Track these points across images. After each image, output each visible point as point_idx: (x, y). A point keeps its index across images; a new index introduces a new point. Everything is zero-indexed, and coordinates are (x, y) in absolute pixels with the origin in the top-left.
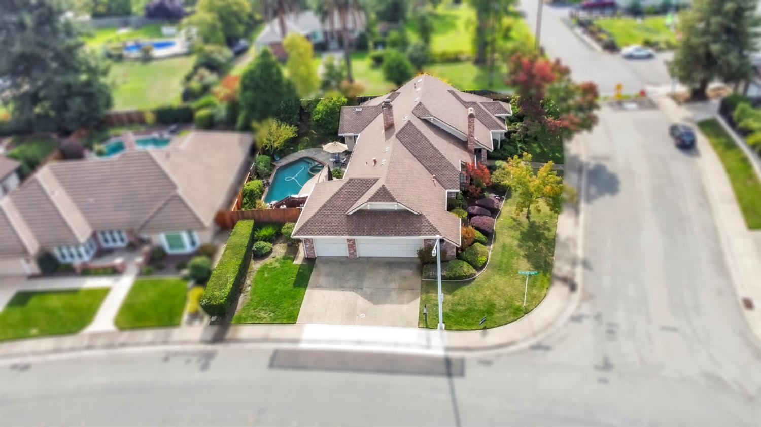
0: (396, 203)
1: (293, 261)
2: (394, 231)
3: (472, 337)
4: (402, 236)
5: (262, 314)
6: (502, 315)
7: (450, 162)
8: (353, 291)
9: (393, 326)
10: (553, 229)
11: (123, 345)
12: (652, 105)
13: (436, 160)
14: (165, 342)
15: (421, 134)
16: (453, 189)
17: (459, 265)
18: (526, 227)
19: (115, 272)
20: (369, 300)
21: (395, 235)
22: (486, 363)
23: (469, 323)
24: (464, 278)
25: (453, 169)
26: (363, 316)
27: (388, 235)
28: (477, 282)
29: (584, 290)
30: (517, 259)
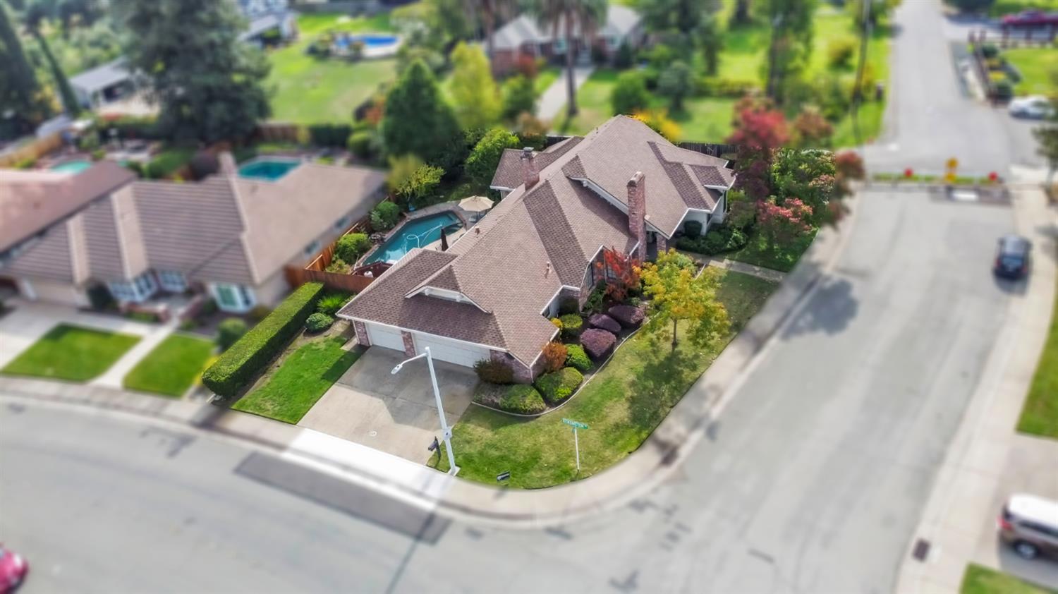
0: (458, 293)
1: (342, 345)
2: (451, 330)
3: (481, 495)
4: (459, 338)
5: (269, 406)
6: (539, 475)
7: (581, 246)
8: (383, 399)
9: (398, 456)
10: (701, 369)
11: (118, 407)
12: (1005, 199)
13: (563, 241)
14: (156, 414)
15: (557, 201)
16: (572, 285)
17: (522, 393)
18: (662, 358)
19: (157, 320)
20: (392, 415)
21: (451, 336)
22: (474, 533)
23: (491, 475)
24: (522, 412)
25: (580, 257)
26: (373, 434)
27: (443, 335)
28: (538, 421)
29: (681, 468)
30: (616, 401)
